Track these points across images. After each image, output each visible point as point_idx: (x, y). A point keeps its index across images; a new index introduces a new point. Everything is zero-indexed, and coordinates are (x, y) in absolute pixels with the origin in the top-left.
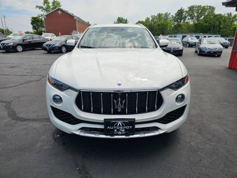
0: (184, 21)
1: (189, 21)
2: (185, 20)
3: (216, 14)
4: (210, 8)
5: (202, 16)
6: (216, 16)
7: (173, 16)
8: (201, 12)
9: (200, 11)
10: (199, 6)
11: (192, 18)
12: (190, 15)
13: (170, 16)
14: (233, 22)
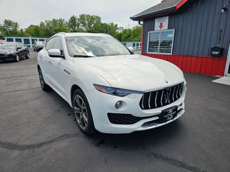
0: (78, 28)
1: (82, 28)
2: (78, 26)
3: (102, 23)
4: (97, 18)
5: (92, 24)
6: (102, 25)
7: (67, 23)
8: (91, 20)
9: (89, 20)
10: (88, 16)
11: (84, 26)
12: (83, 23)
13: (64, 22)
14: (115, 30)
